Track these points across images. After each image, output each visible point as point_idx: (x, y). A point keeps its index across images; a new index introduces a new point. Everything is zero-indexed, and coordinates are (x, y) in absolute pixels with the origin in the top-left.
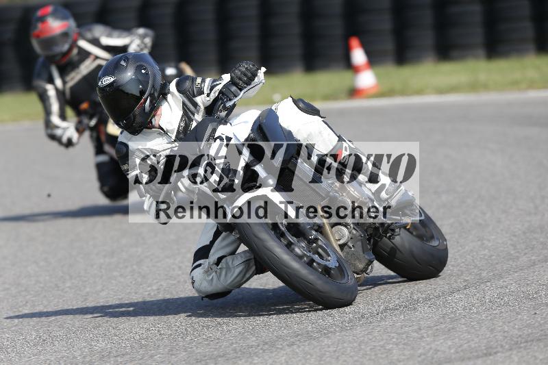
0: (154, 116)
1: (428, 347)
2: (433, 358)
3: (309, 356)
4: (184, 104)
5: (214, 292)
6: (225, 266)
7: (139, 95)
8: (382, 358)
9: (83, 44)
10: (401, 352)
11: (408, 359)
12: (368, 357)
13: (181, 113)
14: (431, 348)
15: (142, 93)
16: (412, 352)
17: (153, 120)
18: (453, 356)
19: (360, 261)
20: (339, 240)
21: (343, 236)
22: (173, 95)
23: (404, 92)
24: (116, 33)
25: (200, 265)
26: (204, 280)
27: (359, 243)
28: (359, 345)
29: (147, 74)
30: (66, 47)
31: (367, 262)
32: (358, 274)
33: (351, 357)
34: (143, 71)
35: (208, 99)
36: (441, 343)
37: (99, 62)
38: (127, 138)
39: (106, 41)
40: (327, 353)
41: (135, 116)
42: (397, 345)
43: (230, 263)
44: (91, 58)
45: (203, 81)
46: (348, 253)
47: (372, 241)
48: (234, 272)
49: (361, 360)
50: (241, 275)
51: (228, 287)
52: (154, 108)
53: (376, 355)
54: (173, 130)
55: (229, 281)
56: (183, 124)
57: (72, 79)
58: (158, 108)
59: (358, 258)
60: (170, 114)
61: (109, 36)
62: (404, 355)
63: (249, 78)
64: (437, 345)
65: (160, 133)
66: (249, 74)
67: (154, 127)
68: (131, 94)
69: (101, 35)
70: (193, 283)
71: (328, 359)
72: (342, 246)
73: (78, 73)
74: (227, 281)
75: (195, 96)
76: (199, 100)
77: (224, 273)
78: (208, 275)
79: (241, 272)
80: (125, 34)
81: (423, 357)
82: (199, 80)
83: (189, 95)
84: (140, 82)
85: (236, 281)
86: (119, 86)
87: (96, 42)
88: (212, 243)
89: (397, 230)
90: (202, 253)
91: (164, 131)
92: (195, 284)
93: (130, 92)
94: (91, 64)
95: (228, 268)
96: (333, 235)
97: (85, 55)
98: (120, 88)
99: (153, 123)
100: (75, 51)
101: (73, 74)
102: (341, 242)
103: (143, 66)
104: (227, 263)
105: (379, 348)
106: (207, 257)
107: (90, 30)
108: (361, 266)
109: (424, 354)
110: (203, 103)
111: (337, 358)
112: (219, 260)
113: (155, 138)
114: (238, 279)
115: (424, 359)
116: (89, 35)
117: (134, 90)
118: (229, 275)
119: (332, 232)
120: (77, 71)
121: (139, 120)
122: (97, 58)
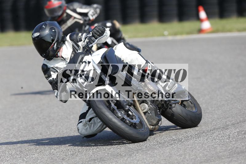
0: (59, 51)
1: (233, 146)
2: (235, 151)
3: (179, 150)
4: (73, 46)
5: (88, 135)
6: (93, 122)
7: (51, 42)
8: (212, 151)
9: (69, 11)
10: (221, 148)
11: (224, 151)
12: (206, 151)
13: (72, 50)
14: (234, 147)
15: (53, 40)
16: (226, 148)
17: (58, 53)
18: (244, 150)
19: (154, 120)
20: (144, 110)
21: (145, 108)
22: (68, 41)
23: (223, 31)
24: (84, 6)
25: (81, 122)
26: (83, 129)
27: (153, 112)
28: (202, 145)
29: (55, 32)
30: (60, 13)
31: (157, 120)
32: (153, 126)
33: (198, 150)
34: (53, 30)
35: (84, 43)
36: (239, 144)
37: (76, 20)
38: (46, 62)
39: (79, 10)
40: (188, 148)
41: (49, 52)
42: (219, 145)
43: (96, 121)
44: (72, 18)
45: (82, 35)
46: (148, 116)
47: (161, 110)
48: (98, 125)
49: (203, 152)
50: (101, 126)
51: (95, 132)
52: (59, 48)
53: (209, 149)
54: (68, 58)
55: (95, 129)
56: (73, 55)
57: (63, 28)
58: (61, 48)
59: (153, 119)
60: (67, 51)
61: (81, 8)
62: (223, 150)
63: (100, 33)
64: (237, 145)
65: (62, 60)
66: (100, 32)
67: (59, 57)
68: (48, 41)
69: (77, 7)
70: (78, 130)
71: (188, 151)
72: (145, 113)
73: (66, 25)
74: (94, 129)
75: (78, 42)
76: (80, 44)
77: (92, 125)
78: (85, 127)
79: (101, 125)
80: (88, 7)
81: (231, 150)
82: (80, 34)
83: (75, 41)
84: (52, 36)
85: (98, 129)
86: (42, 37)
87: (74, 11)
88: (87, 111)
89: (174, 105)
90: (83, 116)
91: (64, 59)
92: (79, 131)
93: (47, 40)
94: (72, 21)
95: (95, 123)
96: (141, 108)
97: (69, 17)
98: (43, 38)
99: (58, 55)
100: (65, 15)
101: (64, 26)
102: (144, 111)
103: (53, 28)
104: (94, 121)
105: (211, 146)
106: (85, 118)
107: (72, 5)
108: (155, 122)
109: (231, 149)
110: (82, 45)
111: (192, 151)
112: (91, 119)
113: (60, 62)
114: (100, 128)
115: (231, 151)
116: (71, 8)
117: (49, 39)
118: (95, 126)
119: (140, 106)
120: (66, 24)
121: (51, 53)
122: (75, 18)
